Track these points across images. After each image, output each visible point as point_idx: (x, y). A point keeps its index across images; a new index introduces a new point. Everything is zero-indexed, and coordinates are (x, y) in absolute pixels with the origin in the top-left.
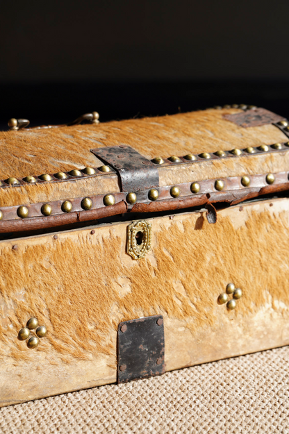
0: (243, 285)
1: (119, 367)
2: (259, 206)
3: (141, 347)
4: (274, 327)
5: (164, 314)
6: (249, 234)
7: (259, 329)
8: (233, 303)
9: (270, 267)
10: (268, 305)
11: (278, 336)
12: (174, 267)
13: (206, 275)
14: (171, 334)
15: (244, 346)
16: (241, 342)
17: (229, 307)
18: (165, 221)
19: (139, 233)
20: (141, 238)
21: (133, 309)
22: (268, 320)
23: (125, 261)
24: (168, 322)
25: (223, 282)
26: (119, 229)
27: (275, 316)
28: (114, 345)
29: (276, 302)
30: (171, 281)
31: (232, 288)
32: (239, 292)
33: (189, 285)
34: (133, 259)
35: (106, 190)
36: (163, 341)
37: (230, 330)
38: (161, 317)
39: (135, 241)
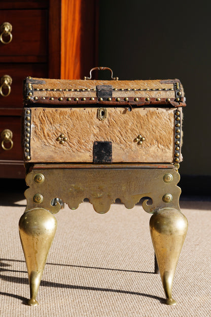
0: (145, 136)
1: (94, 157)
2: (152, 109)
3: (102, 151)
4: (159, 154)
5: (112, 142)
6: (147, 119)
7: (152, 154)
8: (141, 142)
9: (157, 132)
10: (156, 146)
11: (161, 158)
12: (116, 125)
13: (129, 130)
14: (115, 149)
15: (146, 159)
16: (144, 157)
17: (139, 143)
18: (113, 109)
19: (102, 112)
20: (103, 113)
21: (100, 138)
22: (156, 151)
23: (97, 121)
24: (113, 145)
25: (137, 134)
26: (95, 110)
27: (159, 150)
28: (92, 149)
29: (159, 145)
30: (115, 130)
31: (141, 136)
32: (144, 139)
33: (122, 133)
34: (100, 120)
35: (92, 96)
36: (111, 151)
37: (140, 152)
38: (111, 142)
39: (101, 114)
